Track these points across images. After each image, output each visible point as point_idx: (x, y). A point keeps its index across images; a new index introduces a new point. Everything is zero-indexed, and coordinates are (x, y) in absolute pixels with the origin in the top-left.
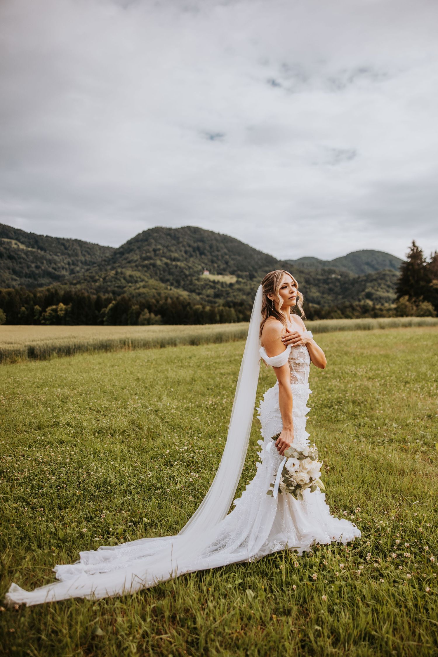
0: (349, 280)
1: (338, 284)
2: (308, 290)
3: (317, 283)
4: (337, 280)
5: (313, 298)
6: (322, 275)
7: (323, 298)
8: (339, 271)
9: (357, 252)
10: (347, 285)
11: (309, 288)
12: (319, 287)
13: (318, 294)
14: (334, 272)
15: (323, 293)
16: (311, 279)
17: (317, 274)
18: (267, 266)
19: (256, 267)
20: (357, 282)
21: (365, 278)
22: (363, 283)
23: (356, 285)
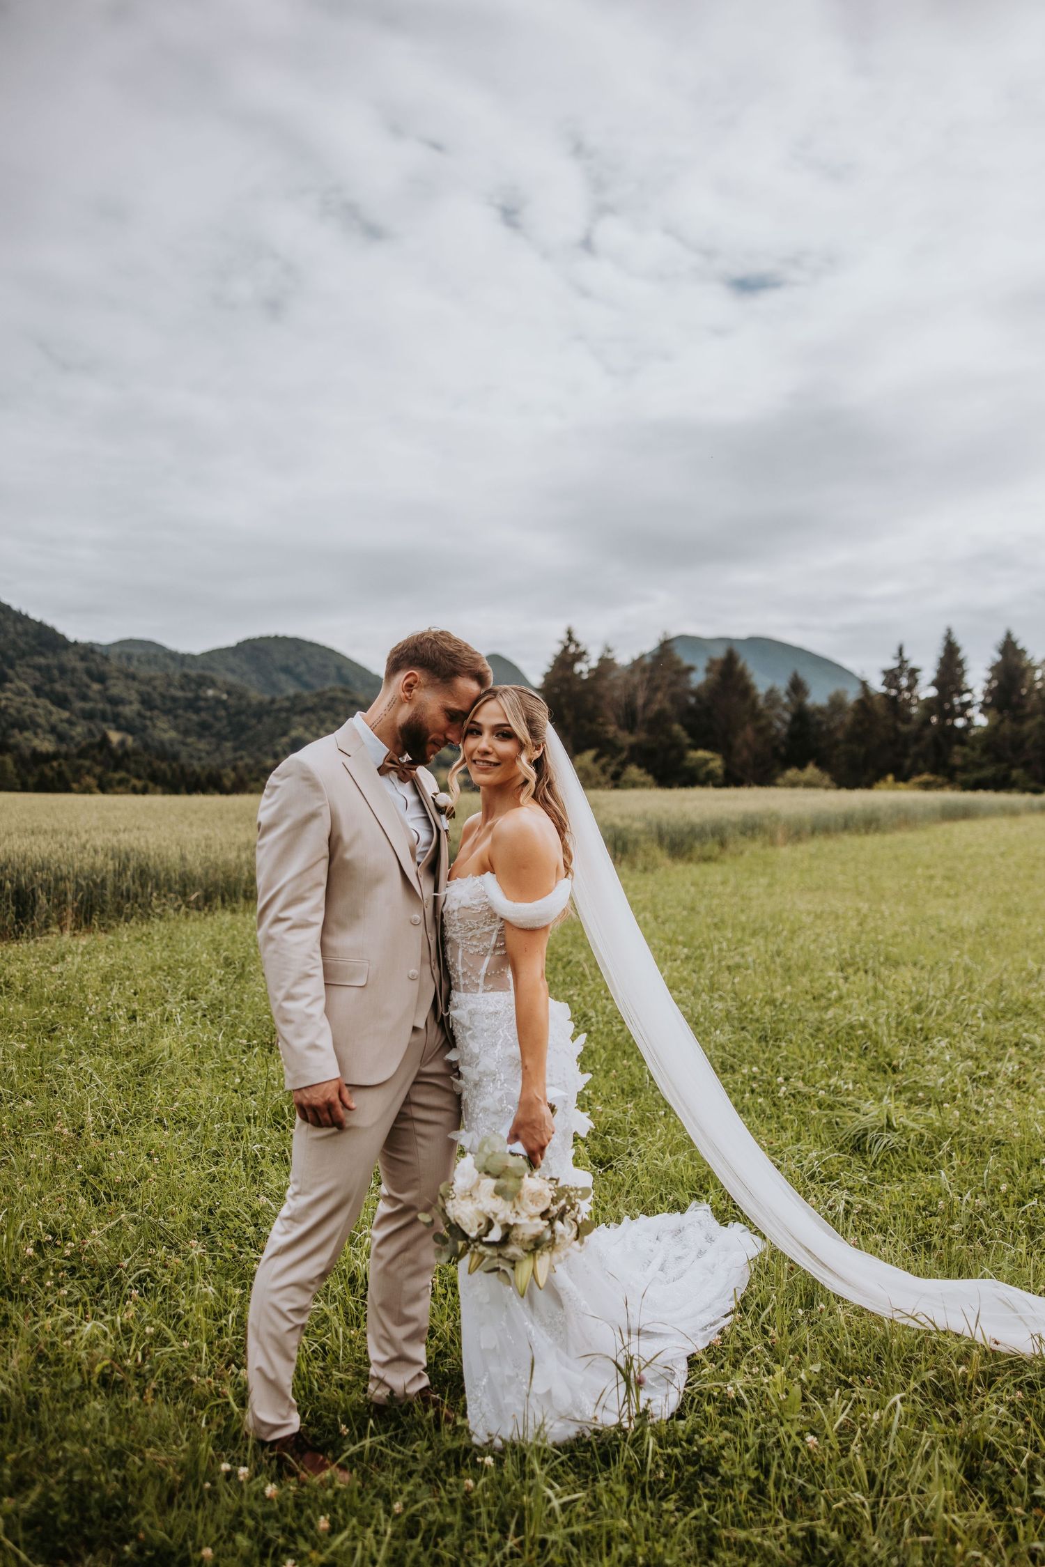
0: (249, 705)
1: (222, 713)
2: (148, 723)
3: (171, 708)
4: (218, 701)
5: (162, 743)
6: (182, 688)
7: (184, 744)
8: (225, 683)
9: (261, 639)
10: (243, 718)
11: (151, 719)
12: (176, 717)
13: (172, 734)
14: (213, 684)
15: (186, 733)
16: (155, 695)
17: (170, 685)
18: (41, 654)
19: (11, 653)
20: (268, 713)
21: (287, 704)
22: (283, 715)
23: (266, 720)
